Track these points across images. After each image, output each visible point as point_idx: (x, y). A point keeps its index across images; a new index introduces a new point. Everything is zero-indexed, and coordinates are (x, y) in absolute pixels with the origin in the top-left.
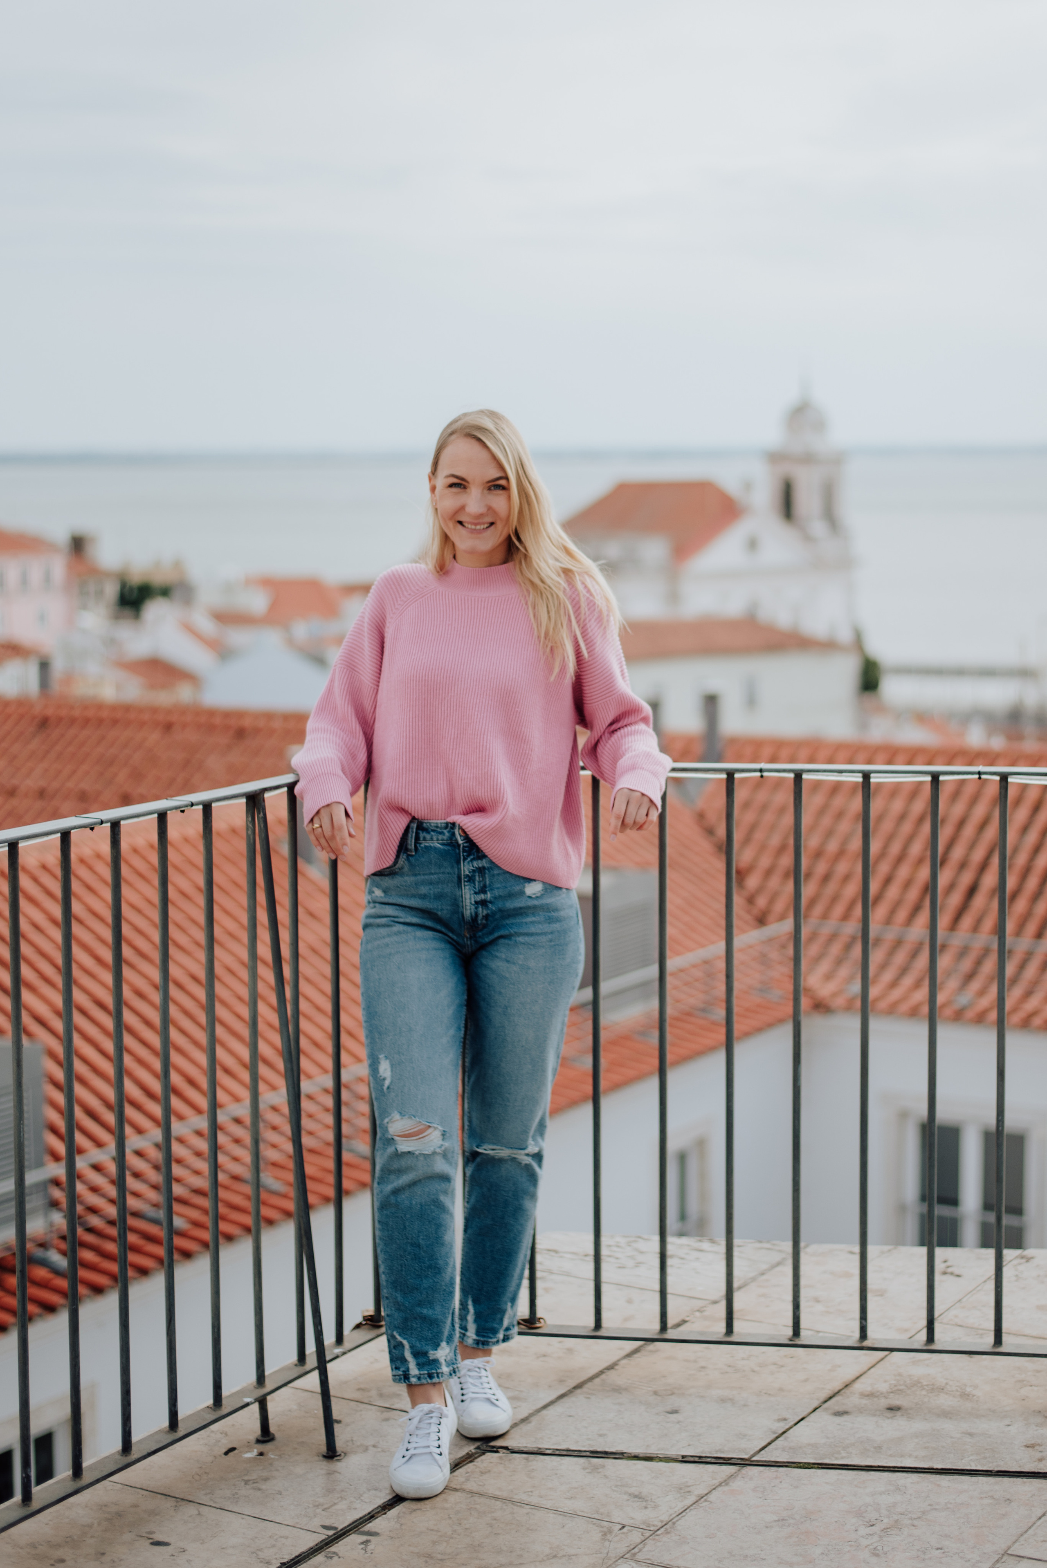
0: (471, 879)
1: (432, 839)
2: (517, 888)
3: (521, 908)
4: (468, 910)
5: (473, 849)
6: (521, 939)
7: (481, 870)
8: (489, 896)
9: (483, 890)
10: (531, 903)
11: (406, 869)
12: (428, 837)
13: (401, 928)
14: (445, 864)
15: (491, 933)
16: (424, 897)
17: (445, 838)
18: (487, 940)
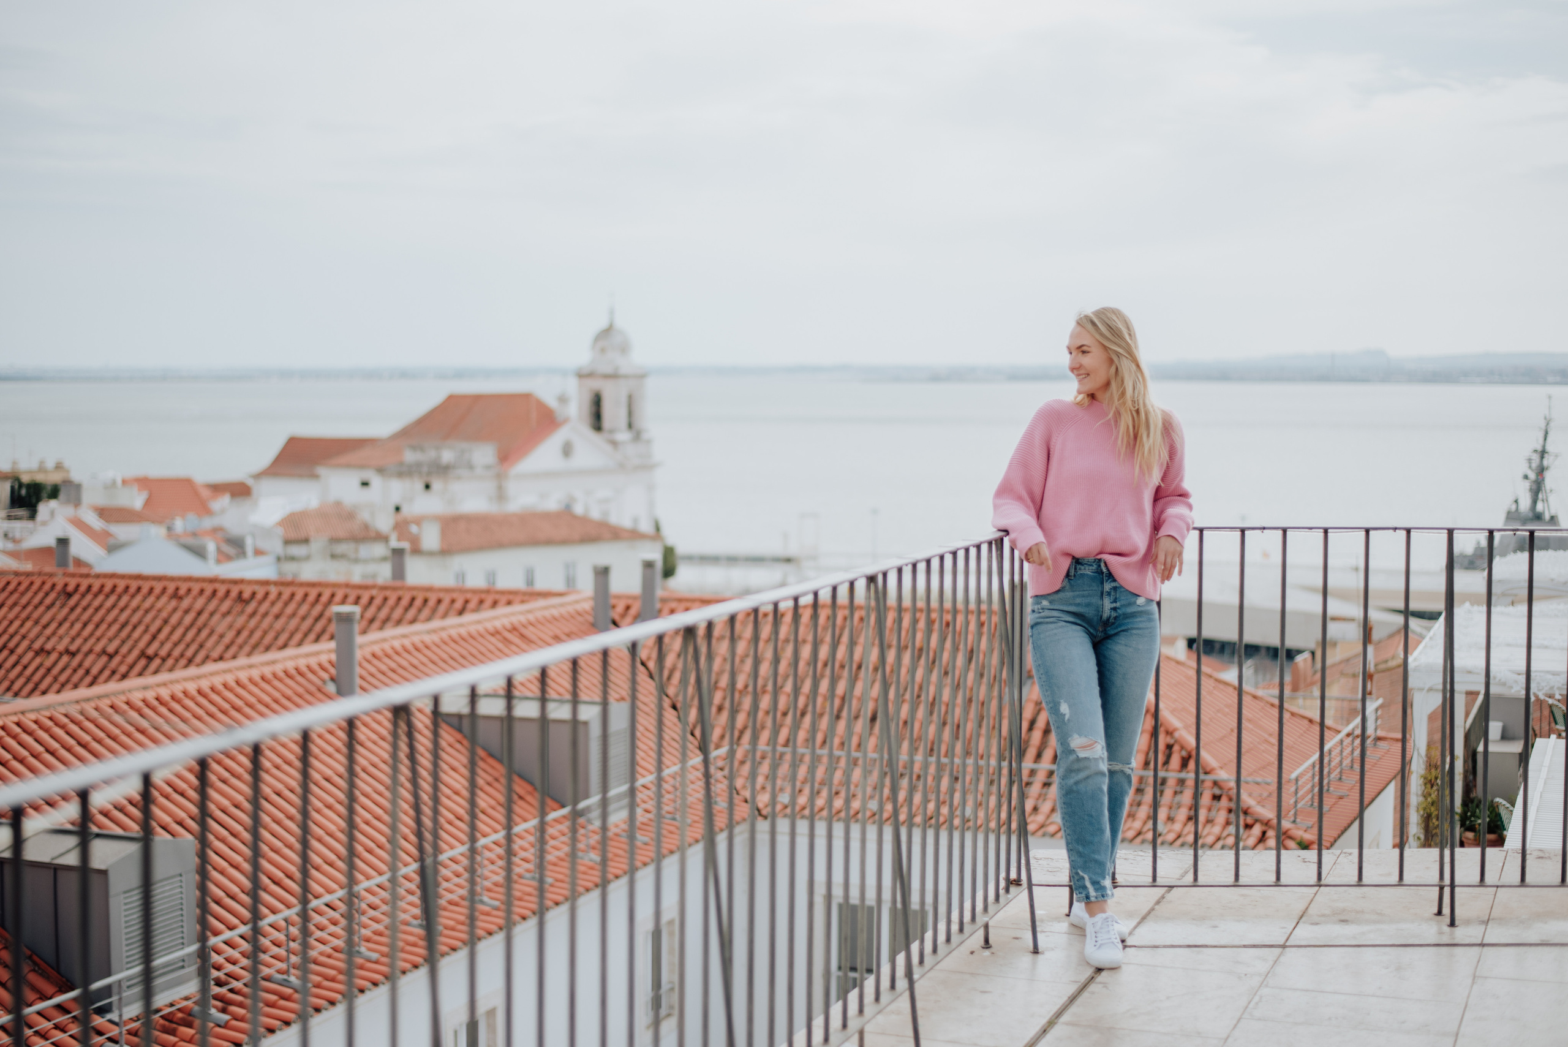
0: (1109, 594)
1: (1085, 569)
2: (1133, 600)
3: (1134, 612)
4: (1106, 613)
5: (1111, 576)
6: (1134, 632)
7: (1115, 588)
8: (1118, 605)
9: (1115, 601)
10: (1140, 609)
11: (1067, 588)
12: (1082, 567)
13: (1064, 624)
14: (1094, 584)
15: (1117, 628)
16: (1078, 605)
17: (1094, 568)
18: (1112, 632)
